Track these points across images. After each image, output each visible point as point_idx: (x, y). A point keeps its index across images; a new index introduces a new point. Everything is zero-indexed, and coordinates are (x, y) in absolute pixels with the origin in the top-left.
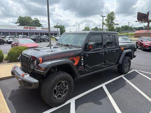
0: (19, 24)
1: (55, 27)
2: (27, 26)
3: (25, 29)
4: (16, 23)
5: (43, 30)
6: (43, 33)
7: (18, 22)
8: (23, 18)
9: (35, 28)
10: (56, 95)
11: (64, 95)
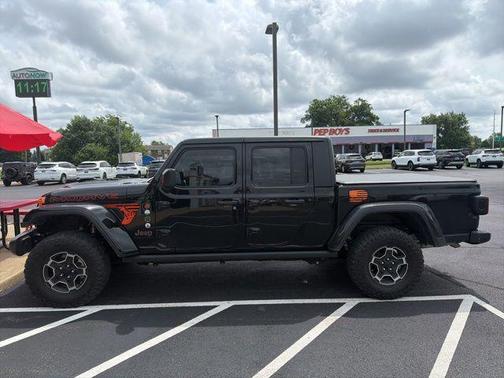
0: (309, 123)
1: (426, 121)
2: (331, 126)
3: (317, 136)
4: (303, 120)
5: (371, 134)
6: (374, 145)
7: (307, 118)
8: (322, 104)
9: (347, 130)
10: (54, 281)
11: (74, 287)
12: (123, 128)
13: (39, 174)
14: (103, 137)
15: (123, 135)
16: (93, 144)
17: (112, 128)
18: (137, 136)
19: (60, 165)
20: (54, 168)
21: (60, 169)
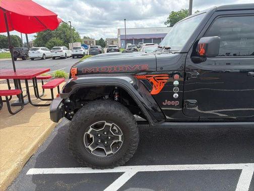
0: (169, 25)
4: (165, 23)
7: (168, 22)
8: (177, 14)
10: (93, 146)
11: (111, 152)
12: (70, 29)
13: (31, 54)
14: (60, 34)
15: (71, 33)
16: (55, 38)
17: (64, 29)
18: (77, 34)
19: (41, 49)
20: (39, 51)
21: (42, 51)
